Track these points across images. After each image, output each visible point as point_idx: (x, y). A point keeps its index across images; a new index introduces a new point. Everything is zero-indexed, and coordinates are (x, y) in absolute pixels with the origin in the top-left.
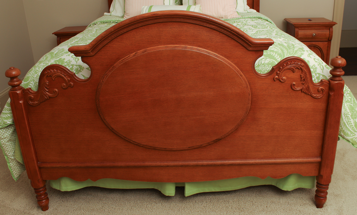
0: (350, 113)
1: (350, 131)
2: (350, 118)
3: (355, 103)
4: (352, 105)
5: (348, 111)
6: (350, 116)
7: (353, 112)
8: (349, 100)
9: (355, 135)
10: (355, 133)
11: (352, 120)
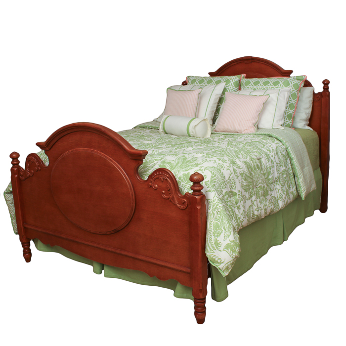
0: (213, 230)
1: (210, 248)
2: (212, 235)
3: (223, 222)
4: (219, 223)
5: (212, 228)
6: (212, 233)
7: (217, 230)
8: (218, 218)
9: (214, 252)
10: (214, 250)
11: (213, 237)
